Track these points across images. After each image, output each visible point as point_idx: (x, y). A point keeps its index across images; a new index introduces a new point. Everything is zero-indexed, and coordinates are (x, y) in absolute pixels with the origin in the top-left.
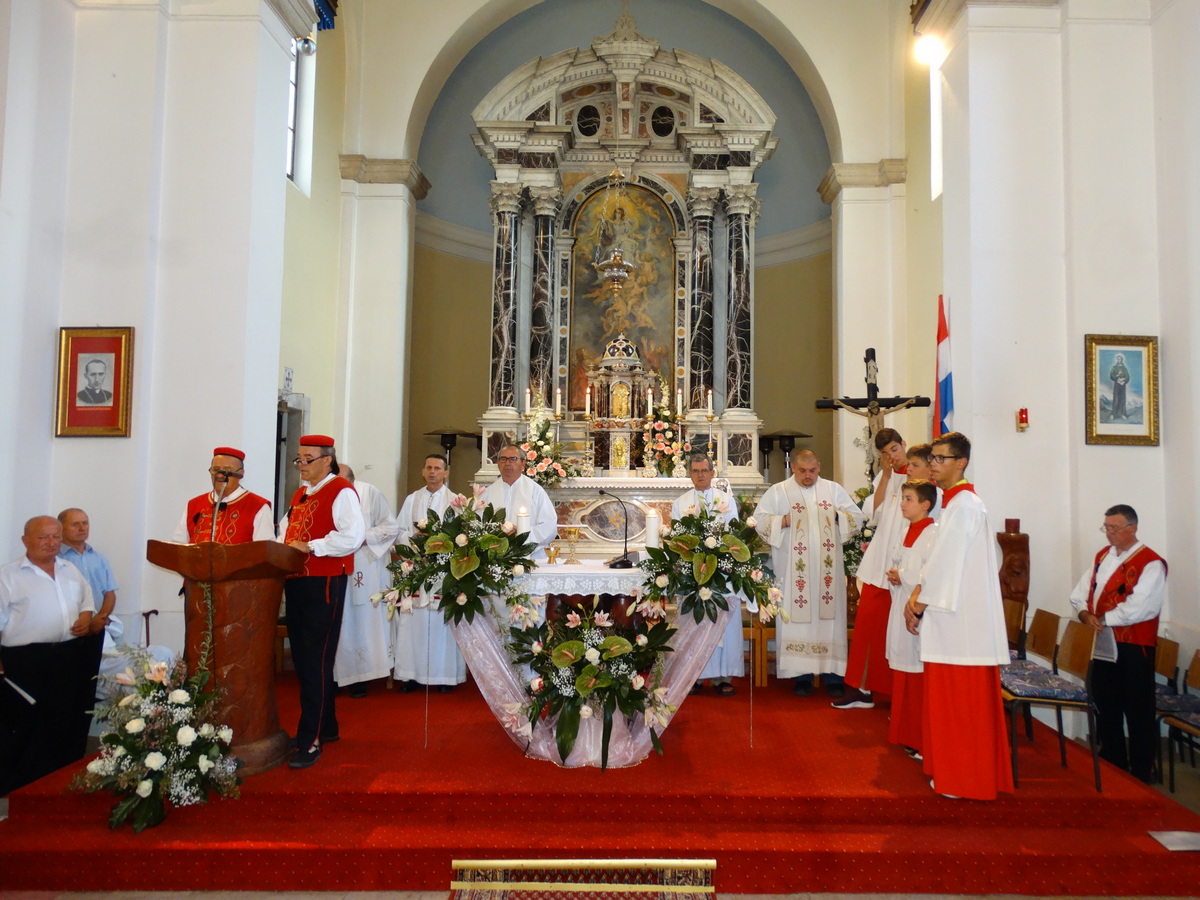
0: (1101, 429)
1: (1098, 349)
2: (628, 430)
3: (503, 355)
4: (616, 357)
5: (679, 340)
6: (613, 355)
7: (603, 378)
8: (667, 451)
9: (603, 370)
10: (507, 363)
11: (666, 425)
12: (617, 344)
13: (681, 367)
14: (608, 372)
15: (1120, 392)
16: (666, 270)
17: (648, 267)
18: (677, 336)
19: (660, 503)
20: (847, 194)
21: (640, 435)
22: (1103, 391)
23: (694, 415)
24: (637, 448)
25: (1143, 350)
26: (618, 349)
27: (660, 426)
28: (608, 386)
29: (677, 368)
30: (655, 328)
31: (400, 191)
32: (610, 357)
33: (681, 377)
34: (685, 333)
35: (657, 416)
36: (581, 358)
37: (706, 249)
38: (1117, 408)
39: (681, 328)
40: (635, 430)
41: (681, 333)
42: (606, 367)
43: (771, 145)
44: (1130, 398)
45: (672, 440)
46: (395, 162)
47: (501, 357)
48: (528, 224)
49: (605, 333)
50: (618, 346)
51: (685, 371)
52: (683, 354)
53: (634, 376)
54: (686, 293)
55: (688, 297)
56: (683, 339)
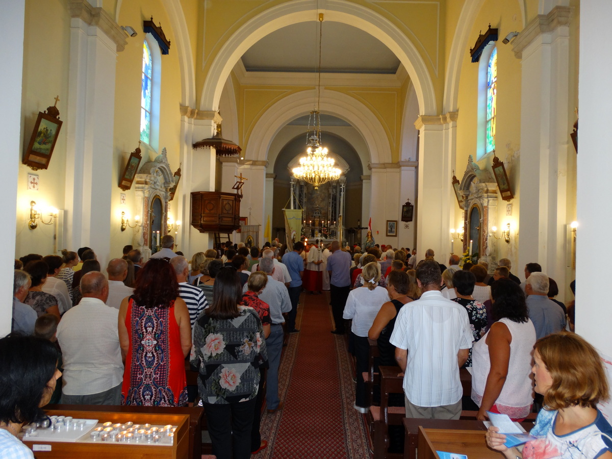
0: (389, 234)
1: (388, 222)
8: (326, 234)
11: (326, 228)
15: (391, 229)
16: (327, 195)
17: (323, 195)
20: (364, 181)
22: (389, 229)
23: (332, 227)
25: (395, 223)
28: (314, 220)
30: (324, 207)
31: (272, 179)
32: (315, 214)
34: (330, 209)
35: (324, 226)
36: (309, 213)
37: (335, 192)
38: (391, 231)
42: (314, 216)
43: (349, 170)
44: (393, 230)
45: (327, 231)
46: (272, 174)
48: (298, 185)
50: (316, 212)
51: (330, 217)
53: (320, 218)
54: (331, 200)
55: (331, 201)
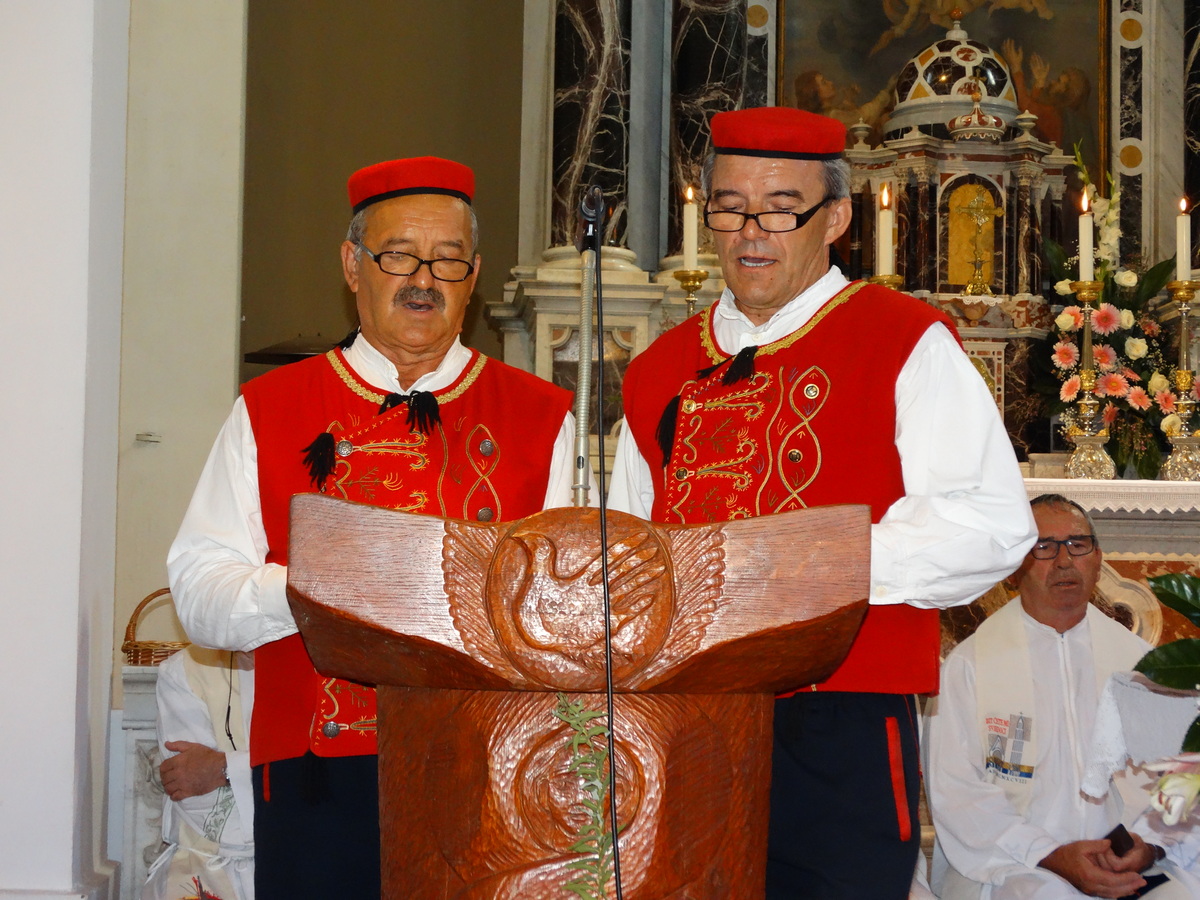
2: (1001, 333)
3: (601, 77)
4: (956, 95)
5: (1125, 53)
6: (942, 89)
7: (919, 165)
8: (1135, 398)
9: (915, 138)
10: (610, 103)
11: (1126, 318)
12: (954, 55)
13: (1131, 141)
14: (934, 142)
18: (1119, 42)
19: (1153, 566)
21: (1041, 349)
24: (1029, 391)
26: (959, 72)
27: (1106, 319)
28: (933, 189)
29: (1120, 144)
30: (1045, 14)
32: (933, 97)
33: (1131, 172)
35: (1107, 286)
39: (1130, 14)
40: (1027, 331)
41: (1132, 30)
42: (924, 129)
45: (1147, 366)
47: (591, 83)
49: (887, 25)
50: (957, 60)
52: (1137, 98)
53: (1016, 157)
56: (1138, 52)
